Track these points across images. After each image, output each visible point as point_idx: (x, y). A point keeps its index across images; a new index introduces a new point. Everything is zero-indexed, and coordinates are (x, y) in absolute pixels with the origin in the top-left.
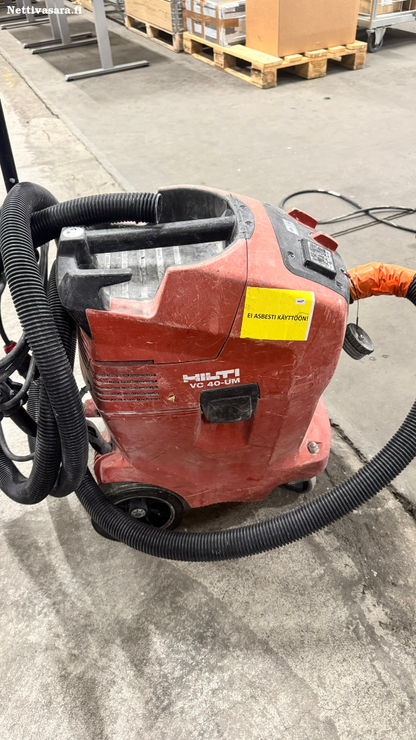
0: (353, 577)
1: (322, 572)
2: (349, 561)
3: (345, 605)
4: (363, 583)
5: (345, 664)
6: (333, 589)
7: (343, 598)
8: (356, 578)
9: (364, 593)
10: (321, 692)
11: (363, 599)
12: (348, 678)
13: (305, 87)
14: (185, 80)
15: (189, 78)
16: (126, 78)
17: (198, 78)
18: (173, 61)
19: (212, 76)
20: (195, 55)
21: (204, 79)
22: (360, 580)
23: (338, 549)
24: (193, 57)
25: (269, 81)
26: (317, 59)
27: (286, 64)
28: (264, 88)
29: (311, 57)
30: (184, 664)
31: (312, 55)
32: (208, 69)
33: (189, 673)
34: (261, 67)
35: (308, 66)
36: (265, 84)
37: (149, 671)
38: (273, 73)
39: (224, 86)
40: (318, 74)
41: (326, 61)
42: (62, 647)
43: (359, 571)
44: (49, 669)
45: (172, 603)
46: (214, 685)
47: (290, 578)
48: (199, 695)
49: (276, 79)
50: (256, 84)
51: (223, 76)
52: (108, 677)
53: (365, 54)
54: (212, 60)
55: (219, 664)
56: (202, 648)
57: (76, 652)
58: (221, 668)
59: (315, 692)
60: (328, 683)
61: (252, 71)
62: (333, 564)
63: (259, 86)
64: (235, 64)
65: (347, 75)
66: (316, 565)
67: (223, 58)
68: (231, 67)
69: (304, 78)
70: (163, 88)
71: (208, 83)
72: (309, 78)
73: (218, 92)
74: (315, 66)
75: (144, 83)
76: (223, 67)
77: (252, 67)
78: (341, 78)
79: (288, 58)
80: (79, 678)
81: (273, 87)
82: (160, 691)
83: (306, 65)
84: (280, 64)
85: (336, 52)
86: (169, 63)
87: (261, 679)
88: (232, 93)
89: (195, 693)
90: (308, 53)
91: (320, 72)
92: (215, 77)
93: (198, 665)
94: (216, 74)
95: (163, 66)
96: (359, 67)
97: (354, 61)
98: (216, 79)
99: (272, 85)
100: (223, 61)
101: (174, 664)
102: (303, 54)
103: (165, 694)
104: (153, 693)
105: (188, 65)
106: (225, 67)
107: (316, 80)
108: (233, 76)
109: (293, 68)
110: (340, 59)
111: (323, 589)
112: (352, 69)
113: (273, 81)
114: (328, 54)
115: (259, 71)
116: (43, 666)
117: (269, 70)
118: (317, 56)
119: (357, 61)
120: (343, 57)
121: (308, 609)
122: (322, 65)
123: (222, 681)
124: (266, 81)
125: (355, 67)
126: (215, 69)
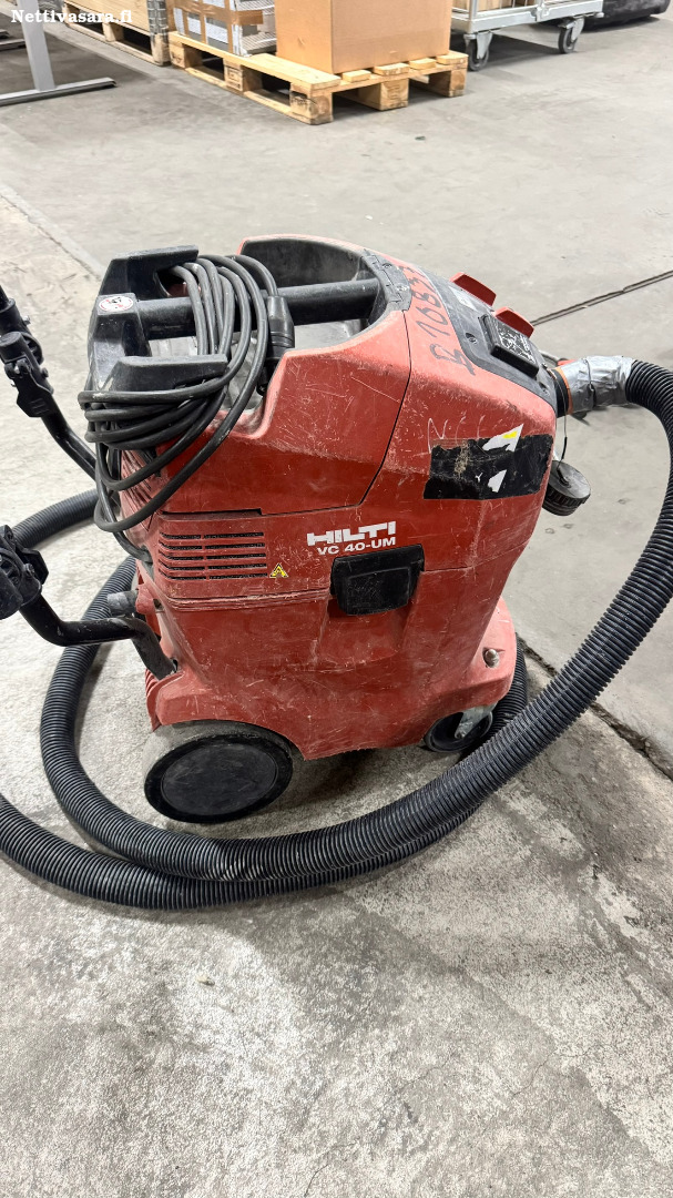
0: (575, 856)
1: (528, 853)
2: (567, 833)
3: (570, 899)
4: (592, 863)
5: (585, 986)
6: (549, 877)
7: (566, 888)
8: (581, 856)
9: (595, 878)
10: (556, 1032)
11: (596, 886)
12: (594, 1005)
13: (377, 123)
14: (180, 110)
15: (187, 106)
16: (79, 107)
17: (201, 107)
18: (154, 79)
19: (224, 104)
20: (191, 70)
21: (212, 109)
22: (587, 859)
23: (545, 817)
24: (189, 74)
25: (321, 112)
26: (393, 79)
27: (345, 84)
28: (313, 123)
29: (385, 75)
30: (338, 1022)
31: (385, 72)
32: (216, 93)
33: (347, 1034)
34: (306, 89)
35: (380, 89)
36: (315, 117)
37: (284, 1040)
38: (326, 100)
39: (247, 120)
40: (395, 102)
41: (407, 83)
42: (127, 1024)
43: (584, 846)
44: (112, 1062)
45: (300, 929)
46: (391, 1046)
47: (481, 868)
48: (369, 1064)
49: (331, 109)
50: (299, 118)
51: (244, 105)
52: (215, 1059)
53: (464, 72)
54: (223, 79)
55: (393, 1013)
56: (362, 992)
57: (154, 1028)
58: (396, 1019)
59: (547, 1033)
60: (565, 1017)
61: (291, 96)
62: (542, 839)
63: (305, 120)
64: (261, 85)
65: (440, 104)
66: (517, 845)
67: (241, 74)
68: (253, 89)
69: (375, 109)
70: (145, 123)
71: (219, 115)
72: (382, 108)
73: (239, 129)
74: (390, 90)
75: (110, 114)
76: (241, 89)
77: (292, 89)
78: (431, 109)
79: (349, 76)
80: (166, 1069)
81: (327, 122)
82: (305, 1069)
83: (376, 87)
84: (337, 86)
85: (421, 69)
86: (149, 82)
87: (462, 1027)
88: (262, 131)
89: (361, 1062)
90: (378, 69)
91: (399, 99)
92: (230, 105)
93: (360, 1020)
94: (230, 101)
95: (139, 87)
96: (458, 92)
97: (449, 82)
98: (233, 109)
99: (325, 118)
100: (241, 79)
101: (322, 1024)
102: (371, 69)
103: (314, 1072)
104: (296, 1073)
105: (181, 86)
106: (244, 90)
107: (394, 111)
108: (259, 104)
109: (356, 91)
110: (426, 80)
111: (533, 879)
112: (446, 96)
113: (327, 111)
114: (411, 71)
115: (304, 96)
116: (102, 1059)
117: (320, 94)
118: (392, 73)
119: (454, 83)
120: (431, 76)
121: (516, 911)
122: (402, 87)
123: (403, 1037)
124: (316, 111)
125: (451, 93)
126: (228, 94)
